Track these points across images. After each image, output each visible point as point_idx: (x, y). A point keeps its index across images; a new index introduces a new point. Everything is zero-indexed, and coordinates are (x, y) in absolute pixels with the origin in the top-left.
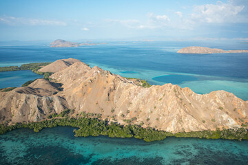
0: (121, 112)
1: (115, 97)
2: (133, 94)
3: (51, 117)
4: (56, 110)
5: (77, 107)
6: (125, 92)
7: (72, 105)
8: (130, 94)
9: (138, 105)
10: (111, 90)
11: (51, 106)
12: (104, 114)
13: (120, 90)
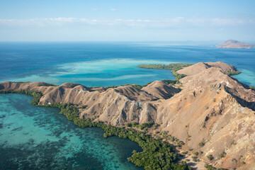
0: (211, 151)
1: (216, 125)
2: (244, 129)
3: (130, 125)
4: (141, 119)
5: (164, 123)
6: (234, 122)
7: (161, 119)
8: (240, 127)
9: (243, 151)
10: (213, 113)
11: (137, 114)
12: (189, 144)
13: (229, 117)
